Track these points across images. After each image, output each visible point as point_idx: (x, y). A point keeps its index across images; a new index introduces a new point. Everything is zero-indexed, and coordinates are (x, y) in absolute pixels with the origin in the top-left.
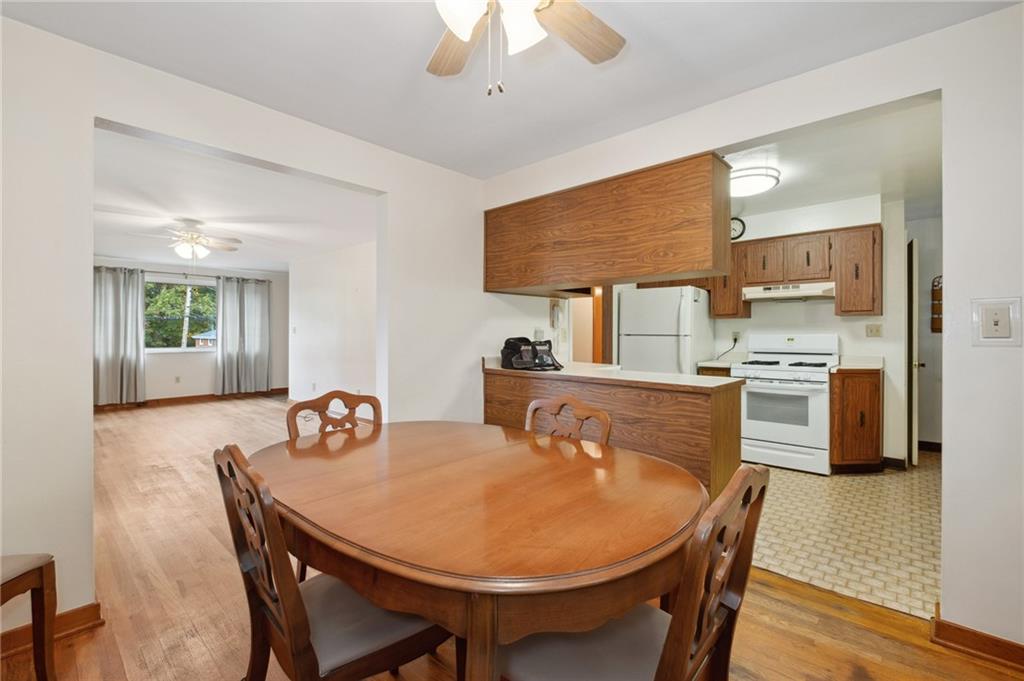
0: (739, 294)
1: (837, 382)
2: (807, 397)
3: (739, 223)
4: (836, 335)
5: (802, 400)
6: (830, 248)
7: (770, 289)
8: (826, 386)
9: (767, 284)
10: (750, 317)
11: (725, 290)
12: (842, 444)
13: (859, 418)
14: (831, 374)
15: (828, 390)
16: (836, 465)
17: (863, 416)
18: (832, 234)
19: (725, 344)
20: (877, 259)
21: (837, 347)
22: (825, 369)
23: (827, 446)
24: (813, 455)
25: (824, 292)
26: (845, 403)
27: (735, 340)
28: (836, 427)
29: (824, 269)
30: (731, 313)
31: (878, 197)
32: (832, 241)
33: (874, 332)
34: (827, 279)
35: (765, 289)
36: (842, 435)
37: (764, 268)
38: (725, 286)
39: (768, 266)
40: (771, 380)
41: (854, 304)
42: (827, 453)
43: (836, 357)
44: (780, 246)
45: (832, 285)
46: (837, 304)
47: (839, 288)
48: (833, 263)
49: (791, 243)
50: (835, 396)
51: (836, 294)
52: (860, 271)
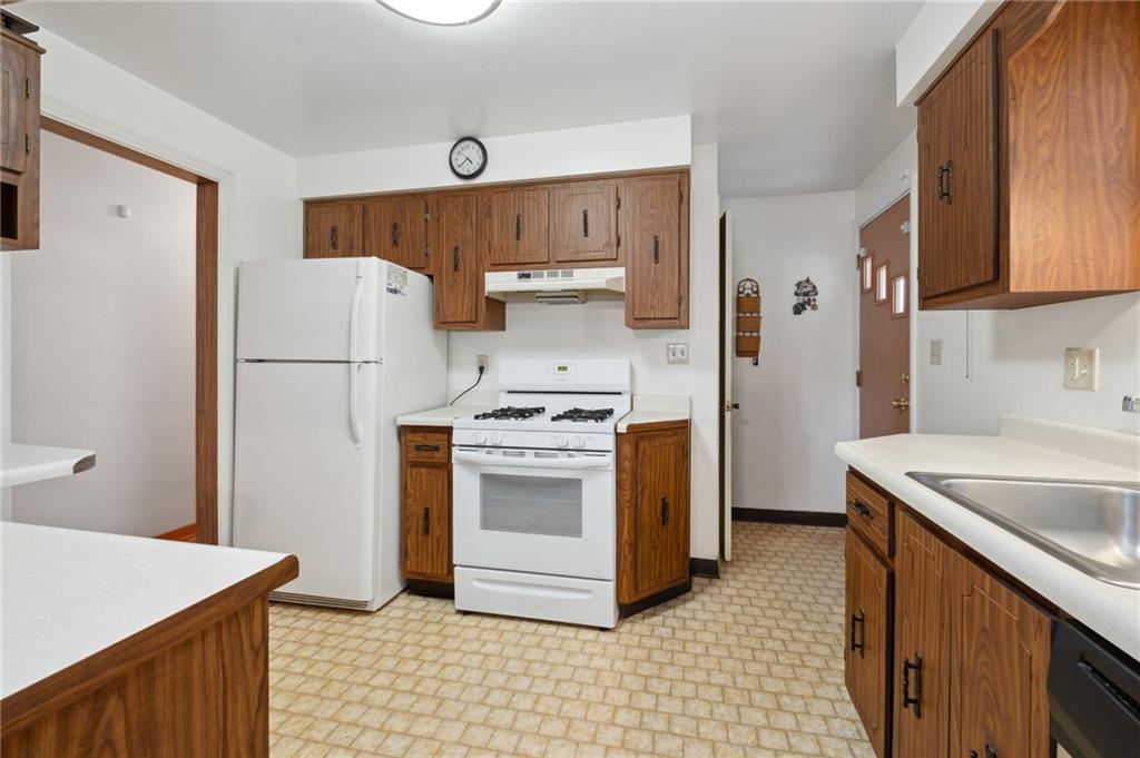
0: (479, 284)
1: (627, 449)
2: (579, 482)
3: (477, 147)
4: (627, 361)
5: (572, 486)
6: (618, 207)
7: (528, 276)
8: (610, 459)
9: (524, 267)
10: (503, 329)
11: (456, 275)
12: (634, 564)
13: (659, 510)
14: (617, 435)
15: (612, 467)
16: (626, 606)
17: (665, 506)
18: (621, 182)
19: (464, 377)
20: (683, 232)
21: (627, 381)
22: (608, 424)
23: (611, 572)
24: (588, 591)
25: (608, 281)
26: (640, 488)
27: (481, 369)
28: (626, 532)
29: (608, 244)
30: (465, 318)
31: (687, 119)
32: (621, 195)
33: (679, 358)
34: (612, 261)
35: (521, 276)
36: (634, 547)
37: (518, 238)
38: (456, 268)
39: (525, 234)
40: (521, 450)
41: (653, 307)
42: (612, 586)
43: (627, 398)
44: (543, 196)
45: (620, 272)
46: (626, 307)
47: (631, 277)
48: (622, 232)
49: (561, 192)
50: (624, 476)
51: (627, 288)
52: (660, 249)
